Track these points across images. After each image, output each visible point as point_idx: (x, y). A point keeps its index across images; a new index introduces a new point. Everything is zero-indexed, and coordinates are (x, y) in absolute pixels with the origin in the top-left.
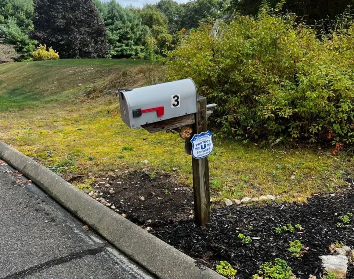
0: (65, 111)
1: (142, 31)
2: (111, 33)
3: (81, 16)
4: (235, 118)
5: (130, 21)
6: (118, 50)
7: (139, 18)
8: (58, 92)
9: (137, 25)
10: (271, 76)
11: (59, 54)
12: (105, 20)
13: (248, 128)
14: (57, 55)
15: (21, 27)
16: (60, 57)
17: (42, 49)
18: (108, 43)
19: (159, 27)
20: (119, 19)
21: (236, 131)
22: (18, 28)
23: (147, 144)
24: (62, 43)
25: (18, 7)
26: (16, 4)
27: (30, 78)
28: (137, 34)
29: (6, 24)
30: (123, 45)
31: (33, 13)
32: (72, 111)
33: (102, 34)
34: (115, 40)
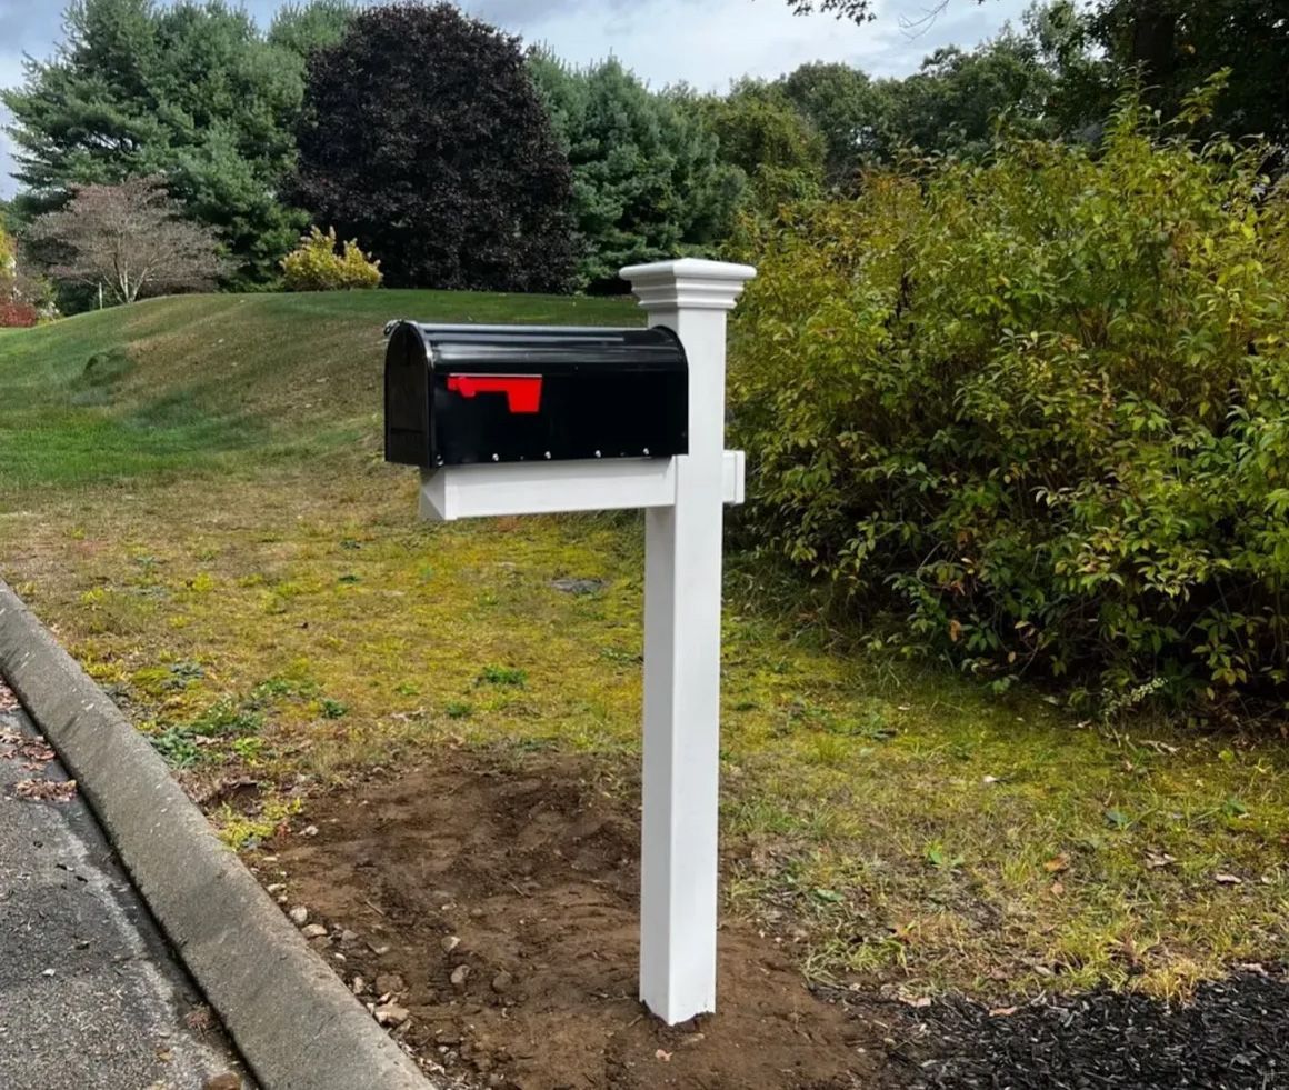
0: (325, 497)
1: (717, 185)
2: (594, 190)
3: (475, 122)
4: (968, 580)
5: (674, 147)
6: (618, 259)
7: (707, 136)
8: (321, 420)
9: (700, 163)
10: (1130, 407)
11: (381, 268)
12: (575, 139)
13: (1020, 625)
14: (373, 269)
15: (253, 158)
16: (384, 278)
17: (321, 245)
18: (580, 231)
19: (786, 172)
20: (630, 139)
21: (969, 634)
22: (241, 163)
23: (592, 659)
24: (400, 224)
25: (247, 82)
26: (241, 71)
27: (233, 358)
28: (695, 195)
29: (198, 145)
30: (639, 239)
31: (303, 108)
32: (352, 500)
33: (555, 194)
34: (607, 220)
